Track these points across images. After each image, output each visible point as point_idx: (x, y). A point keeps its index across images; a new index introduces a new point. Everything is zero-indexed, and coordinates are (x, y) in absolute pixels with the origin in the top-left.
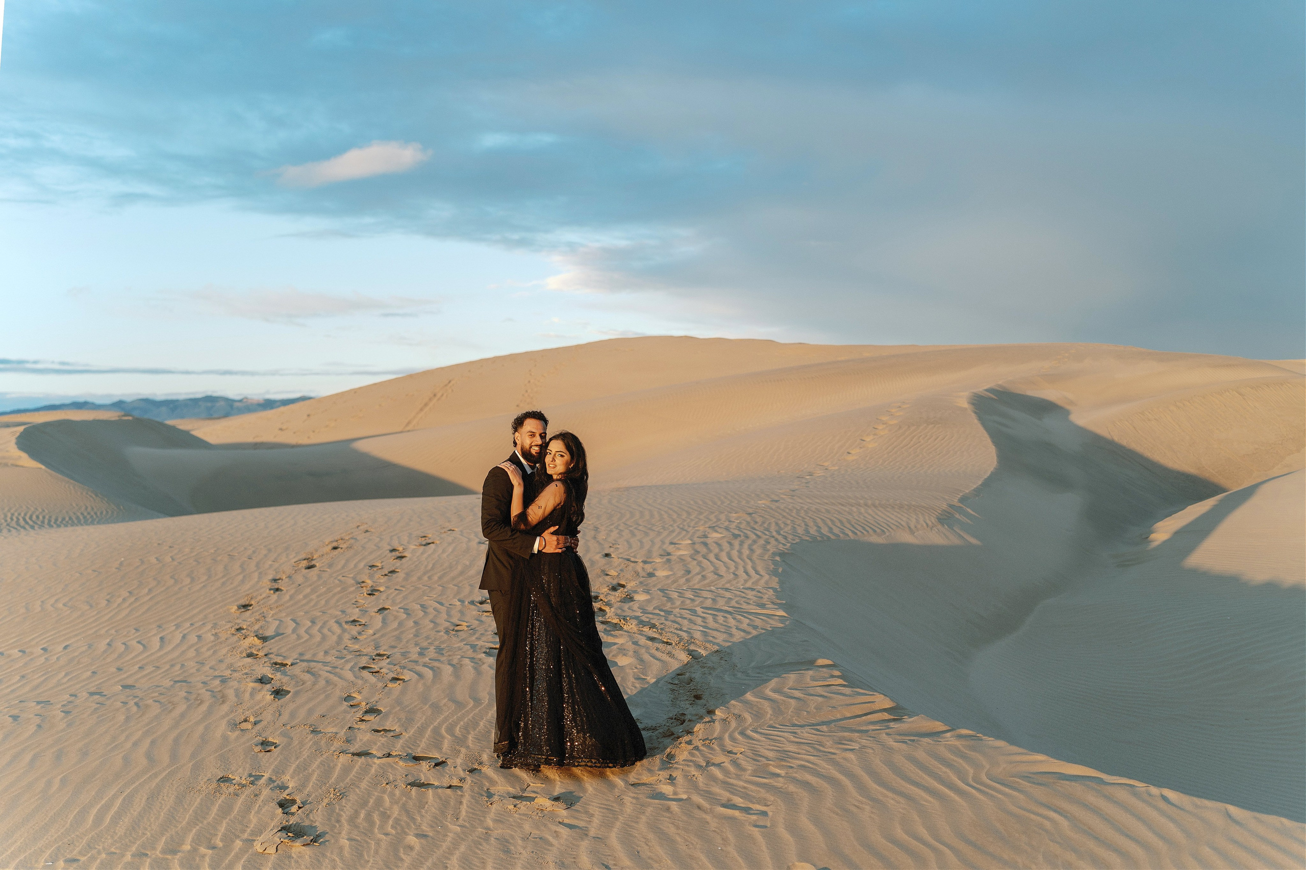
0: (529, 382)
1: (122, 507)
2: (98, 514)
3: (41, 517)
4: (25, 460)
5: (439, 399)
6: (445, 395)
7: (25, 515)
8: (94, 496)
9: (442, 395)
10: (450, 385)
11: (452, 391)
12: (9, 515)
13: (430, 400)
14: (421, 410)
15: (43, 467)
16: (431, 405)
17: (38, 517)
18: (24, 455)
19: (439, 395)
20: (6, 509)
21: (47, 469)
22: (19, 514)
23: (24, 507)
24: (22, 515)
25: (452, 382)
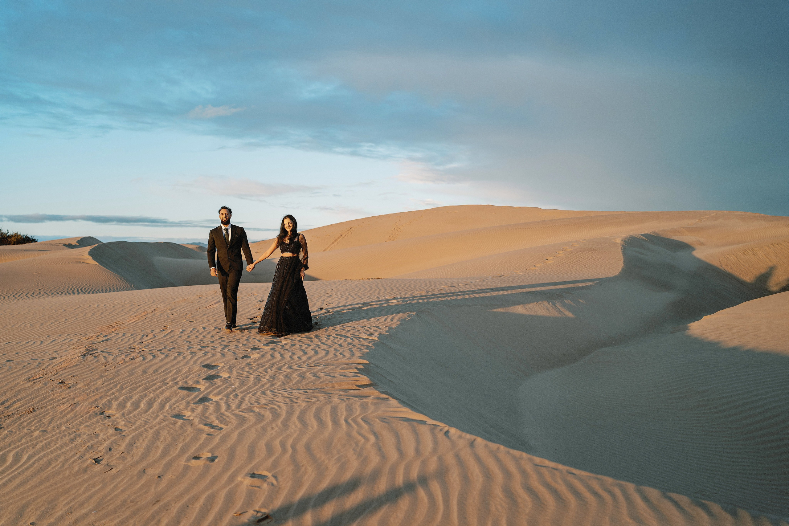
0: (394, 229)
1: (133, 285)
2: (119, 288)
3: (87, 289)
4: (91, 261)
5: (343, 238)
6: (347, 235)
7: (79, 287)
8: (119, 279)
9: (345, 235)
10: (351, 230)
11: (351, 233)
12: (71, 287)
13: (339, 238)
14: (333, 243)
15: (98, 264)
16: (338, 241)
17: (85, 289)
18: (90, 258)
19: (343, 236)
20: (71, 284)
21: (99, 265)
22: (76, 287)
23: (81, 283)
24: (78, 287)
25: (352, 229)
